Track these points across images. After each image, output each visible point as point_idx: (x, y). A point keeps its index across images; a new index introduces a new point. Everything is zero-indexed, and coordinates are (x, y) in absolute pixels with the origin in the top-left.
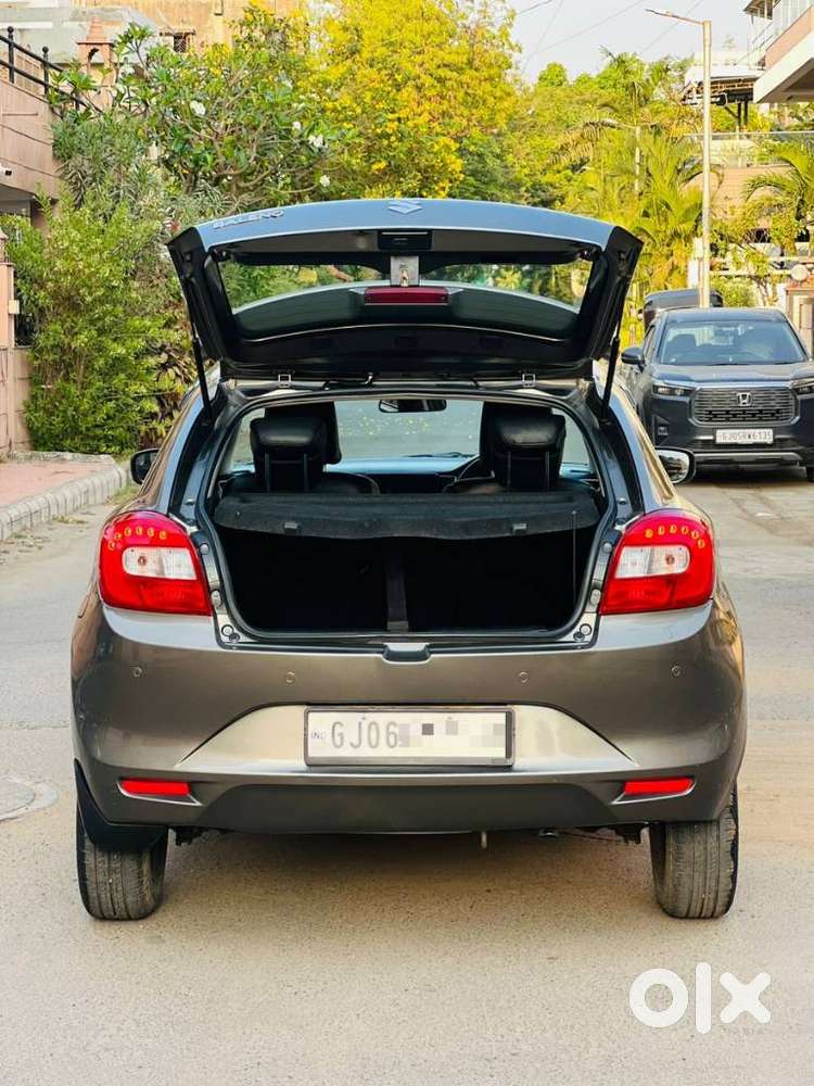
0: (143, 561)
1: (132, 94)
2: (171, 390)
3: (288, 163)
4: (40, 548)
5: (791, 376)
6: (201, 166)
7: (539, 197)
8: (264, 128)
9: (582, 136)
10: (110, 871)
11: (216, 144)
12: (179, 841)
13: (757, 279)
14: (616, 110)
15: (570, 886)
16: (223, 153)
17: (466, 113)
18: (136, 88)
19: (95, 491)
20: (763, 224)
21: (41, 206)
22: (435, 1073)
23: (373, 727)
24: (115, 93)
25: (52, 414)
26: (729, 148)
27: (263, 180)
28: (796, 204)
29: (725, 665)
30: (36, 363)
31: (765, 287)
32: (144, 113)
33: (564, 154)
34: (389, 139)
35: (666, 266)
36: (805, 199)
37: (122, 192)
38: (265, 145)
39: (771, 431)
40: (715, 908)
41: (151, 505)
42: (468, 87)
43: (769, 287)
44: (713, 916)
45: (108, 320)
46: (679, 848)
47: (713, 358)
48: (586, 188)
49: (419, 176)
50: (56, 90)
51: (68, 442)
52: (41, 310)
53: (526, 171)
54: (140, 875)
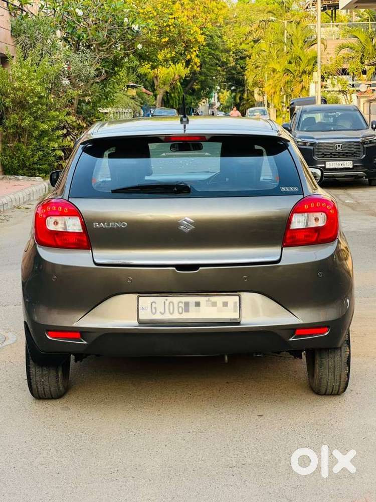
0: (56, 223)
1: (48, 6)
2: (69, 146)
3: (122, 38)
4: (8, 221)
5: (361, 136)
6: (81, 40)
7: (239, 56)
8: (111, 22)
9: (259, 26)
10: (42, 375)
11: (88, 29)
12: (76, 361)
13: (343, 92)
14: (275, 14)
15: (267, 380)
16: (92, 33)
17: (204, 16)
18: (49, 3)
19: (33, 194)
20: (345, 66)
21: (7, 58)
22: (205, 474)
23: (171, 304)
24: (40, 6)
25: (13, 158)
26: (328, 31)
27: (110, 47)
28: (360, 56)
29: (344, 271)
30: (4, 134)
31: (346, 95)
32: (54, 15)
33: (250, 35)
34: (169, 27)
35: (300, 87)
36: (364, 54)
37: (44, 52)
38: (111, 30)
39: (352, 162)
40: (339, 390)
41: (60, 195)
42: (205, 4)
43: (348, 95)
44: (338, 394)
45: (39, 112)
46: (322, 361)
47: (323, 128)
48: (261, 50)
49: (184, 45)
50: (12, 4)
51: (21, 171)
52: (7, 108)
53: (233, 44)
54: (57, 377)
